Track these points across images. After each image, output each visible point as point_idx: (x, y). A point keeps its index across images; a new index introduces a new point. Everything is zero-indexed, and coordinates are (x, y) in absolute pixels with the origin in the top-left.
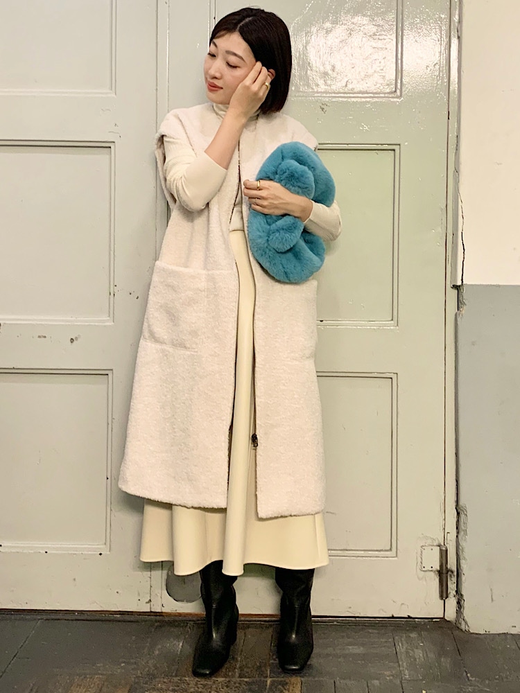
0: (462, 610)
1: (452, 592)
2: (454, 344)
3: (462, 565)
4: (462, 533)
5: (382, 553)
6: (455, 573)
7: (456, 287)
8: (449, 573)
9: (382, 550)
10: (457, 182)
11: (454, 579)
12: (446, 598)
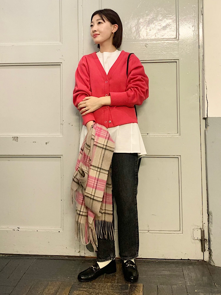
0: (211, 256)
1: (207, 249)
2: (205, 143)
3: (211, 237)
4: (210, 223)
5: (176, 232)
6: (208, 241)
7: (205, 119)
8: (205, 241)
9: (176, 231)
10: (203, 74)
11: (208, 243)
12: (204, 251)
